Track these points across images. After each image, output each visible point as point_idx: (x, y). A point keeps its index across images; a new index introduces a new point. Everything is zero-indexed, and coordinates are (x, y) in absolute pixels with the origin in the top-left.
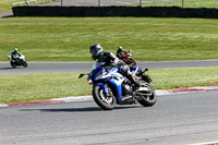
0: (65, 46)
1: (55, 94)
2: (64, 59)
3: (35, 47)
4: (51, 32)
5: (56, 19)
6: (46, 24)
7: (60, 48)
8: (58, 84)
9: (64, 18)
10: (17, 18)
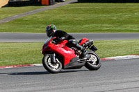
0: (113, 22)
1: (108, 55)
2: (112, 31)
3: (93, 23)
4: (103, 13)
5: (106, 4)
6: (100, 8)
7: (110, 24)
8: (110, 47)
9: (112, 4)
10: (80, 4)
